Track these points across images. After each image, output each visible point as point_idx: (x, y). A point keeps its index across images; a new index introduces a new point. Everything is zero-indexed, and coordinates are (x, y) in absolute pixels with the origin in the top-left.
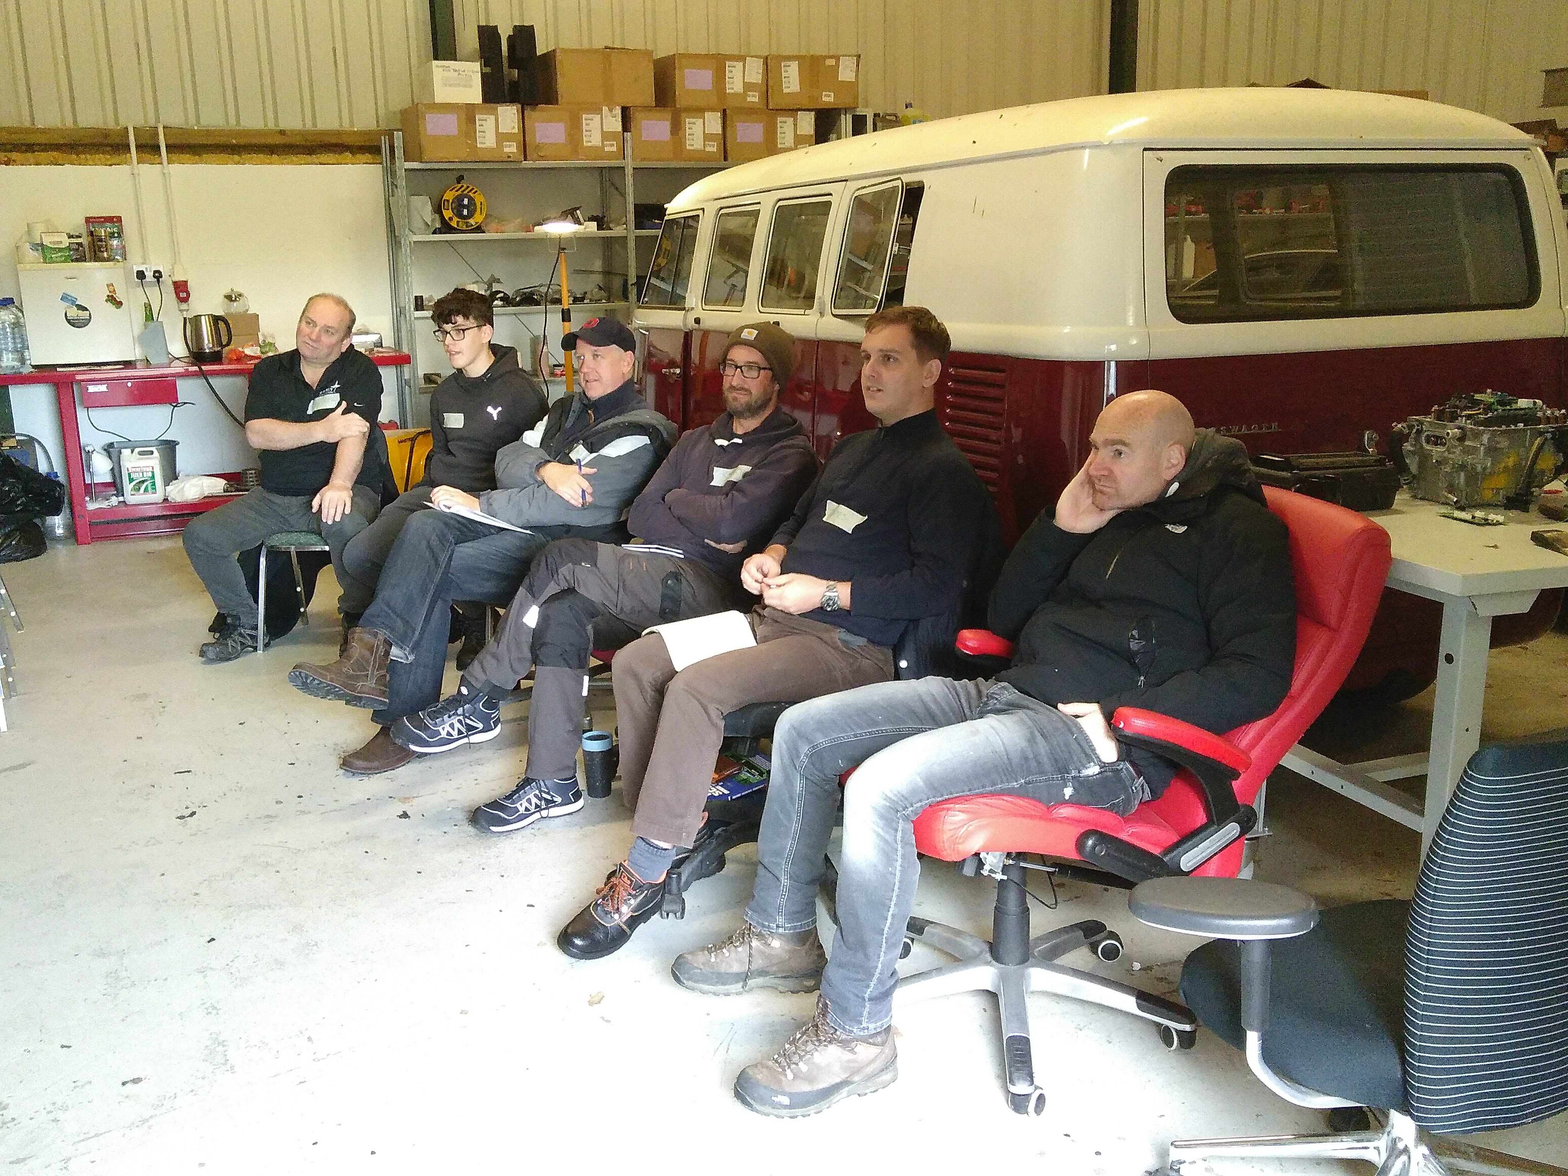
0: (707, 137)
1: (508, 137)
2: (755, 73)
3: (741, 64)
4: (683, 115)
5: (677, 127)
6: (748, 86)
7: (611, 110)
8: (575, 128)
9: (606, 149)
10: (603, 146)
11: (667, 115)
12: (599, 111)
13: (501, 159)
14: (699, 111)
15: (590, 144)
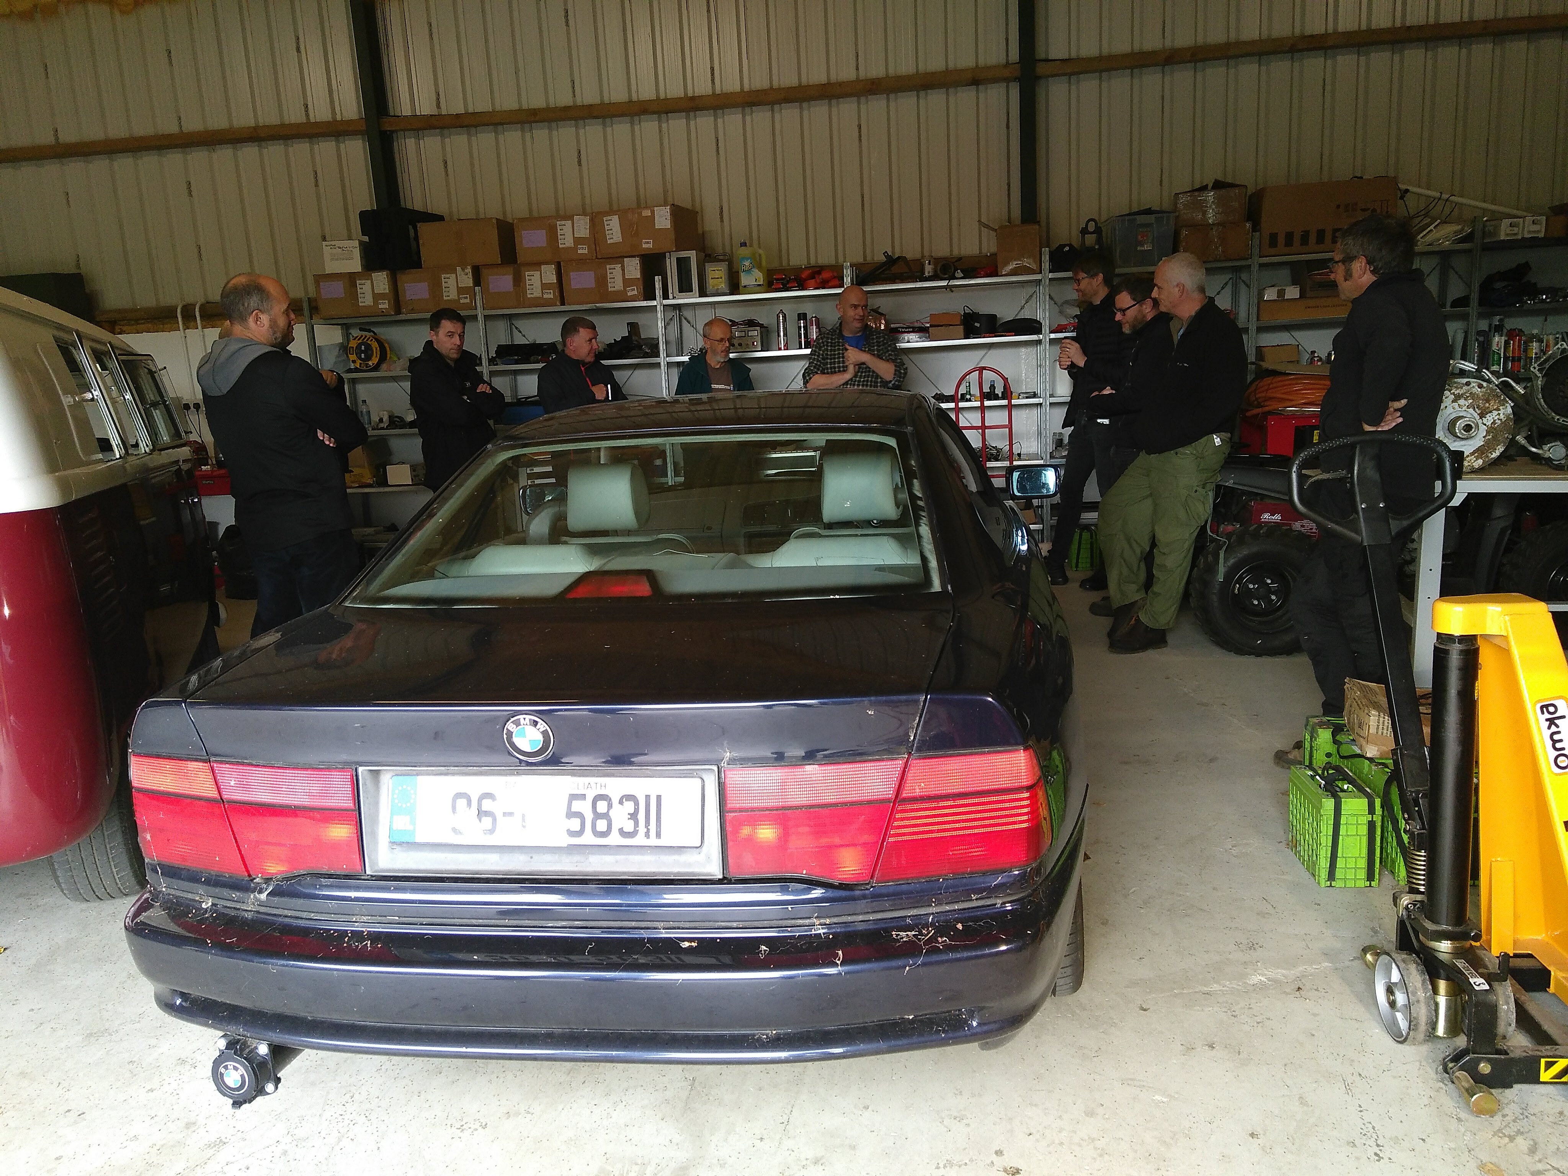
0: (544, 286)
1: (382, 296)
2: (582, 226)
3: (570, 222)
4: (523, 269)
5: (518, 280)
6: (578, 241)
7: (463, 270)
8: (436, 287)
9: (462, 301)
10: (459, 299)
11: (510, 269)
12: (454, 271)
13: (377, 314)
14: (537, 265)
15: (448, 298)
